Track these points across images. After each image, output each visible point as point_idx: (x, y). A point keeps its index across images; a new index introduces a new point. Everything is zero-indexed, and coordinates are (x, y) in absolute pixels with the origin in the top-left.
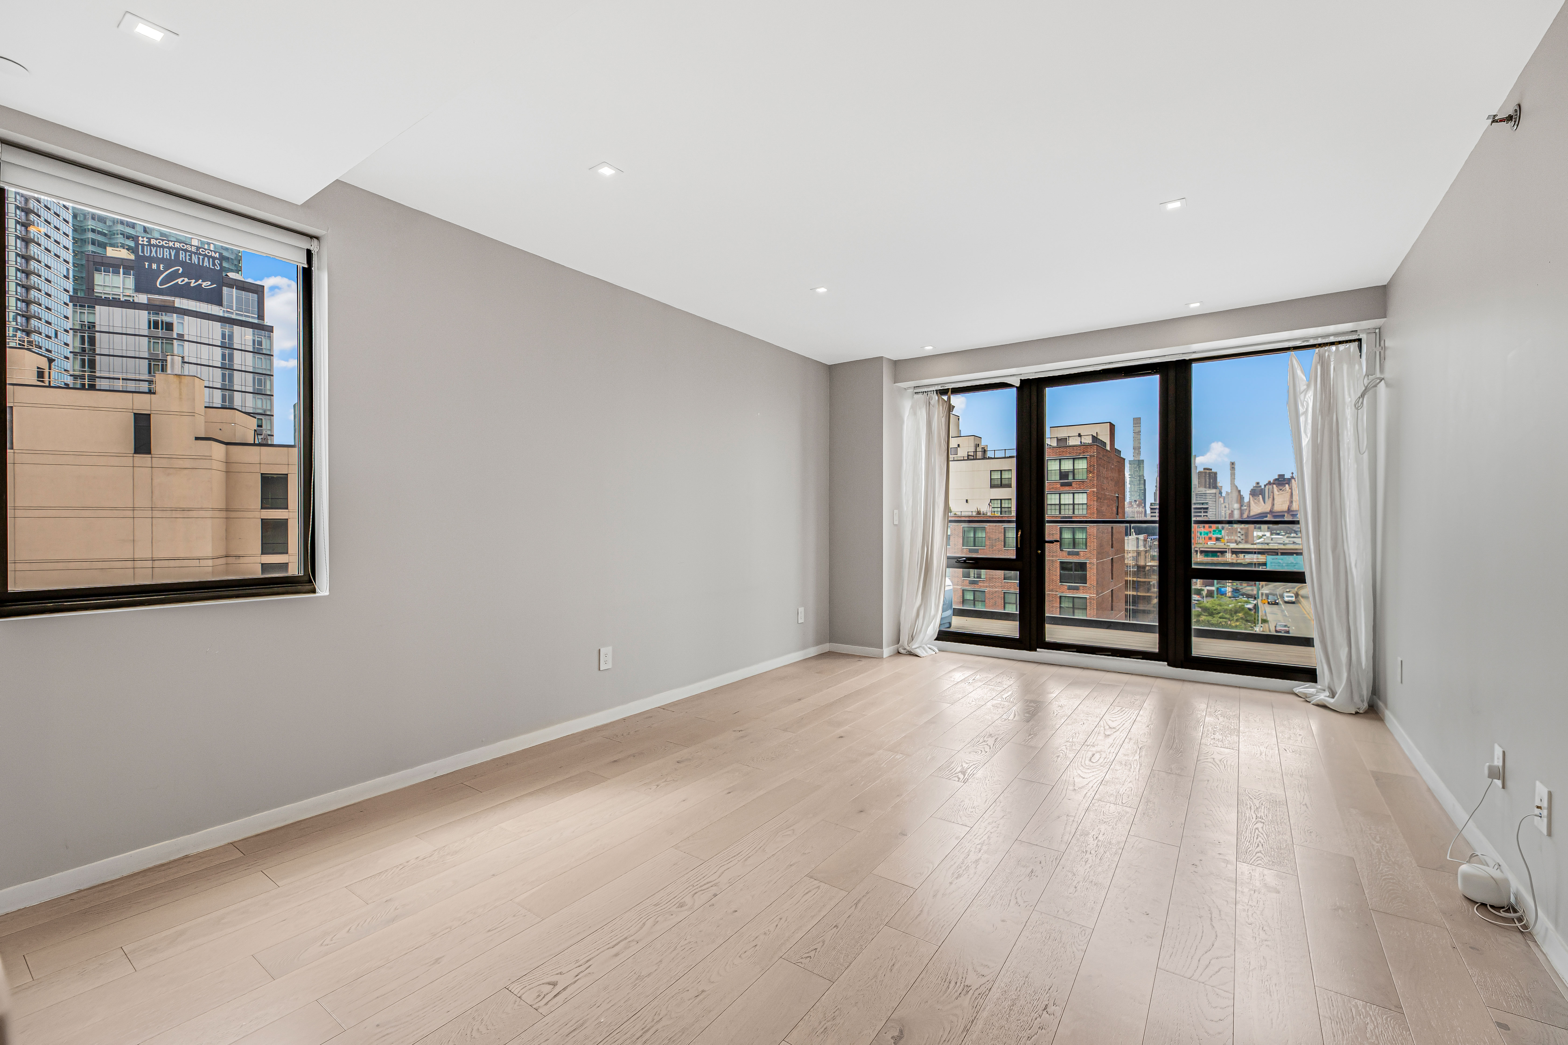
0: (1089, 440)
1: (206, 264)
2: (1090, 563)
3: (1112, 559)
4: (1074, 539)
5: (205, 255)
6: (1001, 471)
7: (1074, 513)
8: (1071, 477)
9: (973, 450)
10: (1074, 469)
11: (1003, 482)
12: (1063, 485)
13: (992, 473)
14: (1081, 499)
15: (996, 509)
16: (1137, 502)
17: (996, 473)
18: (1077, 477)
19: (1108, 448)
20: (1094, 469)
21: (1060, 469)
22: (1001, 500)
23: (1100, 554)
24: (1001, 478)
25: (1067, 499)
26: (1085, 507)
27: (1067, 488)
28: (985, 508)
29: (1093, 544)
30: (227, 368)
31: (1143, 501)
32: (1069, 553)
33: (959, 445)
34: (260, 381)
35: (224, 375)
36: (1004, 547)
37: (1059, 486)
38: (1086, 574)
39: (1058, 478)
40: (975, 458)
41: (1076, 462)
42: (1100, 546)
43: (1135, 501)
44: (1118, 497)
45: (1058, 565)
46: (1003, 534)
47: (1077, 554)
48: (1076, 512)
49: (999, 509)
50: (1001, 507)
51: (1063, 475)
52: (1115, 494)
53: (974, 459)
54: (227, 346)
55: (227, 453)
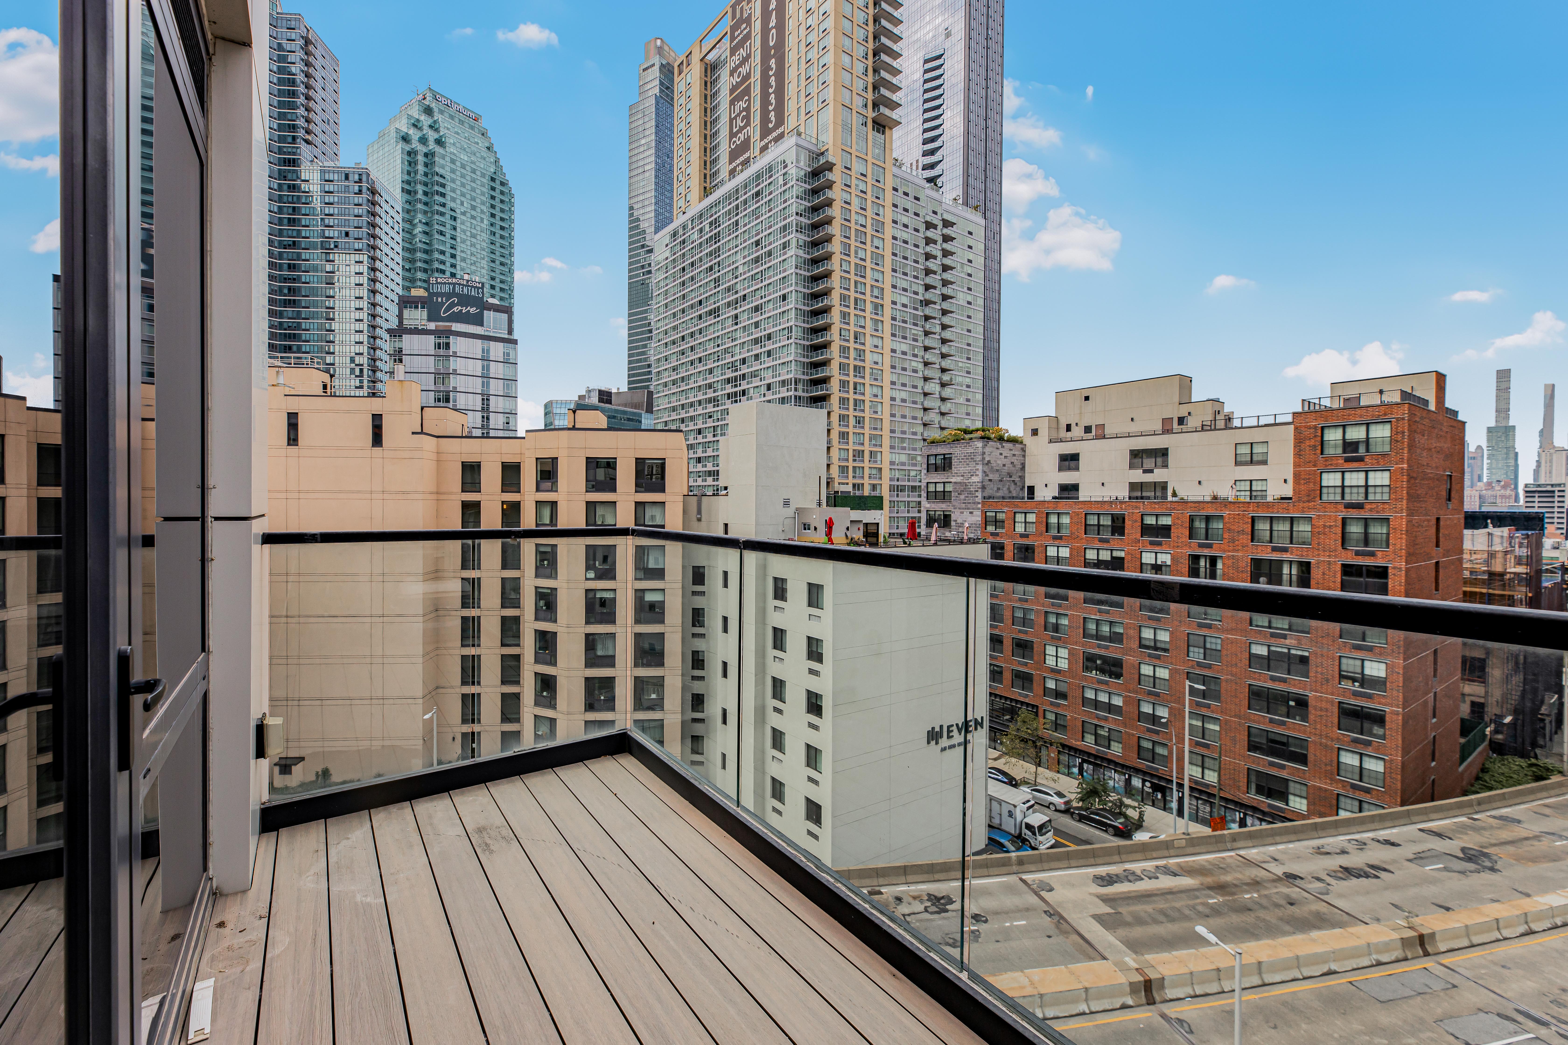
0: (1396, 398)
1: (473, 293)
2: (1394, 568)
3: (1437, 563)
4: (1366, 534)
5: (472, 287)
6: (1252, 444)
7: (1366, 497)
8: (1362, 450)
9: (1210, 417)
10: (1368, 438)
11: (1255, 458)
12: (1347, 460)
13: (1238, 446)
14: (1380, 478)
15: (1243, 493)
16: (1502, 483)
17: (1243, 447)
18: (1372, 448)
19: (1432, 407)
20: (1403, 437)
21: (1344, 439)
22: (1251, 481)
23: (1410, 557)
24: (1252, 453)
25: (1355, 479)
26: (1386, 490)
27: (1355, 465)
28: (1226, 492)
29: (1399, 542)
30: (486, 376)
31: (1512, 482)
32: (1358, 553)
33: (1189, 414)
34: (508, 385)
35: (483, 382)
36: (1252, 541)
37: (1341, 461)
38: (1387, 583)
39: (1340, 450)
40: (1213, 427)
41: (1373, 428)
42: (1412, 543)
43: (1499, 481)
44: (1451, 476)
45: (1338, 568)
46: (1250, 526)
47: (1372, 554)
48: (1371, 497)
49: (1248, 493)
50: (1251, 490)
51: (1349, 446)
52: (1445, 471)
53: (1211, 430)
54: (485, 359)
55: (438, 445)
